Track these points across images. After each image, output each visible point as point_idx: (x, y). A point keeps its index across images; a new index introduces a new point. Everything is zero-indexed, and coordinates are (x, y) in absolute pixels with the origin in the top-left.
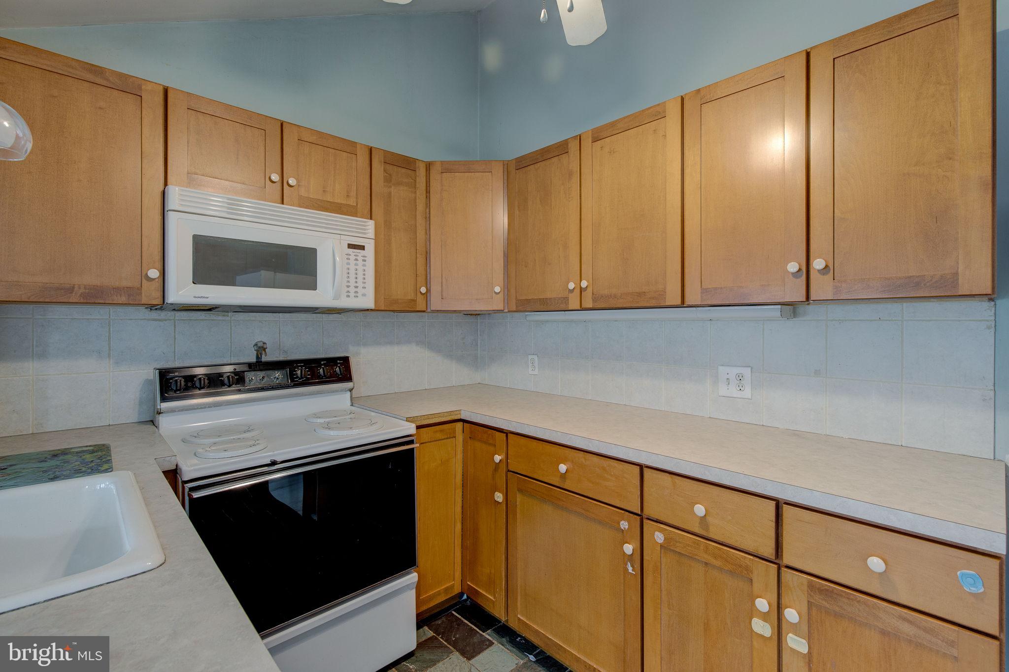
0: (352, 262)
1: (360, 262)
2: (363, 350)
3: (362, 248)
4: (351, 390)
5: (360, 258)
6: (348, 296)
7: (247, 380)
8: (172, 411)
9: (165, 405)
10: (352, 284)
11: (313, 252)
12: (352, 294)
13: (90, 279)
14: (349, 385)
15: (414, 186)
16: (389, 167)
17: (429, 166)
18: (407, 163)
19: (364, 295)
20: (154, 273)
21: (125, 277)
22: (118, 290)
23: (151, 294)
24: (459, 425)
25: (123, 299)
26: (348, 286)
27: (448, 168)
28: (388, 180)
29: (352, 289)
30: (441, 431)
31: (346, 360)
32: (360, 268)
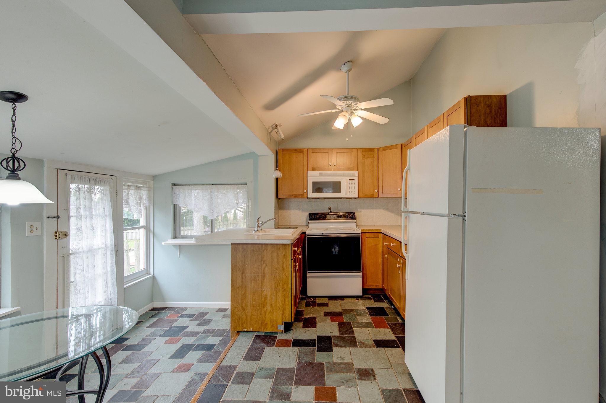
0: (351, 184)
1: (353, 184)
2: (363, 211)
3: (354, 180)
4: (356, 222)
5: (353, 183)
6: (349, 194)
7: (327, 217)
8: (311, 223)
9: (310, 221)
10: (351, 191)
11: (340, 182)
12: (351, 194)
13: (295, 193)
14: (355, 220)
15: (372, 157)
16: (363, 153)
17: (378, 149)
18: (371, 150)
19: (354, 193)
20: (305, 191)
21: (300, 192)
22: (300, 195)
23: (305, 195)
24: (380, 235)
25: (300, 197)
26: (349, 191)
27: (385, 149)
28: (364, 157)
29: (351, 192)
30: (373, 235)
31: (354, 213)
32: (353, 186)
